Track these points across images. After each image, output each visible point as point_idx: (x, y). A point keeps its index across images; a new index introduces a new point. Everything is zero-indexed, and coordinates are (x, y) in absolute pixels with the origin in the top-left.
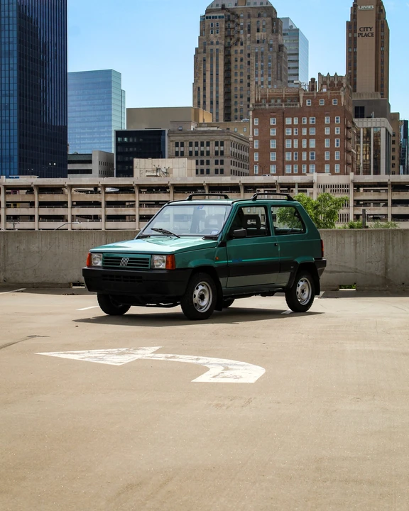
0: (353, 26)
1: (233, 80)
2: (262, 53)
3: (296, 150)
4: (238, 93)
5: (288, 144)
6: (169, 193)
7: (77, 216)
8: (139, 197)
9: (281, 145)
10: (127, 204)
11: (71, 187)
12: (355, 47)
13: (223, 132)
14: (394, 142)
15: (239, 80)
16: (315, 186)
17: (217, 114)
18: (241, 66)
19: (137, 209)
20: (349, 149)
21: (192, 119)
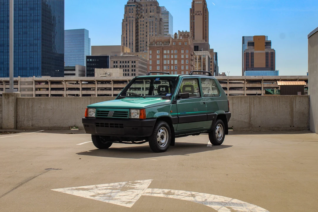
0: (193, 11)
1: (139, 34)
2: (152, 22)
3: (169, 65)
4: (142, 40)
5: (165, 62)
6: (111, 84)
7: (68, 94)
8: (97, 86)
9: (162, 63)
10: (92, 89)
11: (66, 81)
12: (194, 20)
13: (135, 57)
14: (211, 62)
15: (142, 34)
17: (132, 49)
18: (143, 28)
19: (96, 91)
20: (192, 65)
21: (121, 51)
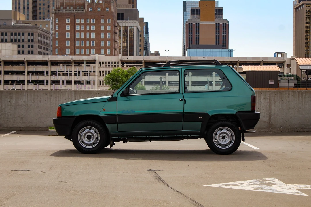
3: (82, 39)
4: (42, 2)
5: (77, 36)
6: (1, 65)
9: (73, 36)
13: (33, 27)
14: (141, 36)
16: (96, 62)
17: (28, 15)
20: (116, 40)
21: (12, 18)
